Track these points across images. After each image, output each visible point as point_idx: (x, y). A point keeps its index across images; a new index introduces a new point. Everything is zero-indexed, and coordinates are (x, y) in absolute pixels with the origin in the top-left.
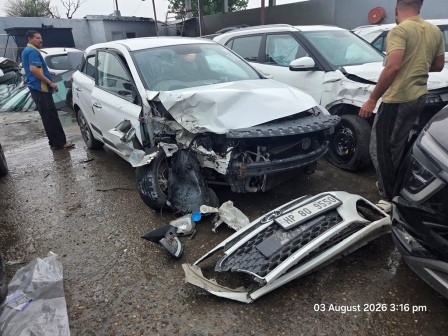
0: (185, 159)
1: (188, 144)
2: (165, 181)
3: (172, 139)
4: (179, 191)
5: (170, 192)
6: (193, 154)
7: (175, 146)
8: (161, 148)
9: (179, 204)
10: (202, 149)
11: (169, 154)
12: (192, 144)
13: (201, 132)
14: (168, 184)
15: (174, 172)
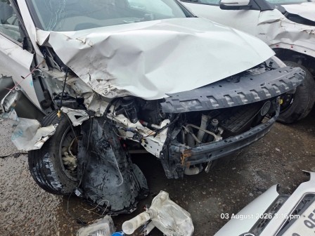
4: (93, 175)
10: (122, 119)
11: (76, 123)
13: (120, 95)
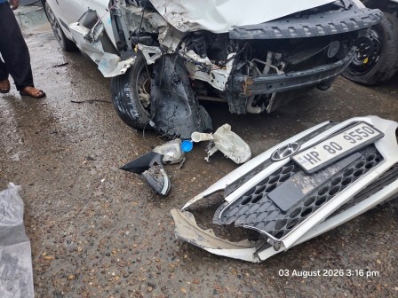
0: (170, 69)
1: (175, 47)
2: (146, 96)
3: (153, 40)
4: (164, 109)
5: (154, 109)
6: (181, 62)
7: (157, 49)
8: (140, 52)
9: (165, 125)
10: (192, 55)
11: (150, 61)
12: (179, 47)
13: (192, 29)
14: (150, 99)
15: (157, 84)
